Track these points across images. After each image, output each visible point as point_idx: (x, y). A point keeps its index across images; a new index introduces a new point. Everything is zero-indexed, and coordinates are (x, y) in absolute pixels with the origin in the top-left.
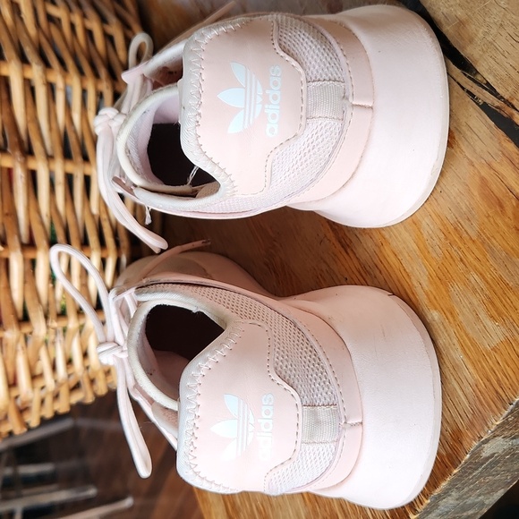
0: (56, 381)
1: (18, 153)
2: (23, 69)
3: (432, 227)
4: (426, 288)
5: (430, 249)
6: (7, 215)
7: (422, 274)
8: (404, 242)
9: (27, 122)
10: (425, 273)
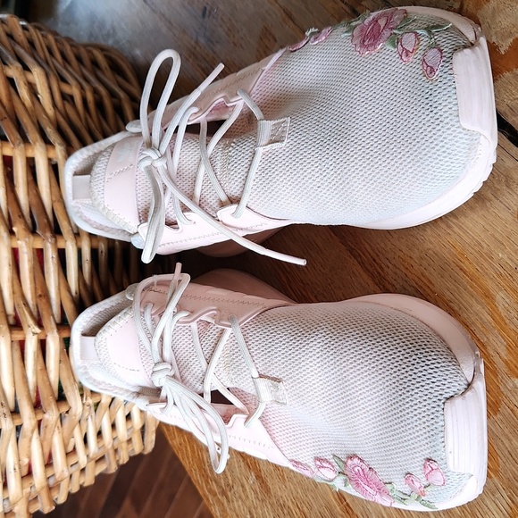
0: (88, 456)
1: (49, 234)
2: (47, 150)
3: (508, 301)
4: (505, 358)
5: (507, 321)
6: (40, 296)
7: (500, 344)
8: (477, 315)
9: (53, 202)
10: (502, 344)
